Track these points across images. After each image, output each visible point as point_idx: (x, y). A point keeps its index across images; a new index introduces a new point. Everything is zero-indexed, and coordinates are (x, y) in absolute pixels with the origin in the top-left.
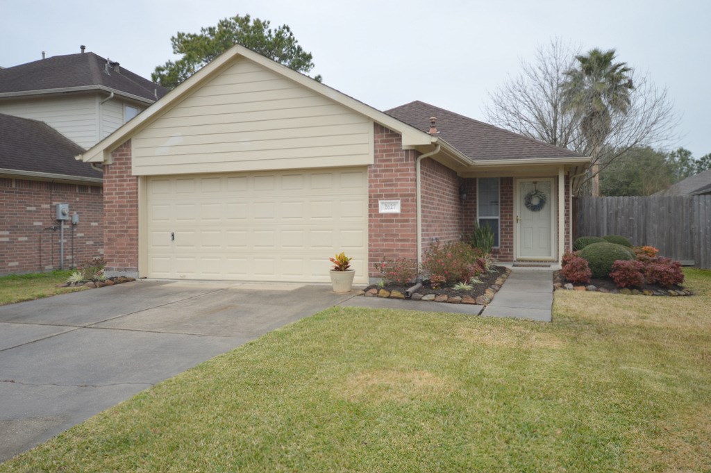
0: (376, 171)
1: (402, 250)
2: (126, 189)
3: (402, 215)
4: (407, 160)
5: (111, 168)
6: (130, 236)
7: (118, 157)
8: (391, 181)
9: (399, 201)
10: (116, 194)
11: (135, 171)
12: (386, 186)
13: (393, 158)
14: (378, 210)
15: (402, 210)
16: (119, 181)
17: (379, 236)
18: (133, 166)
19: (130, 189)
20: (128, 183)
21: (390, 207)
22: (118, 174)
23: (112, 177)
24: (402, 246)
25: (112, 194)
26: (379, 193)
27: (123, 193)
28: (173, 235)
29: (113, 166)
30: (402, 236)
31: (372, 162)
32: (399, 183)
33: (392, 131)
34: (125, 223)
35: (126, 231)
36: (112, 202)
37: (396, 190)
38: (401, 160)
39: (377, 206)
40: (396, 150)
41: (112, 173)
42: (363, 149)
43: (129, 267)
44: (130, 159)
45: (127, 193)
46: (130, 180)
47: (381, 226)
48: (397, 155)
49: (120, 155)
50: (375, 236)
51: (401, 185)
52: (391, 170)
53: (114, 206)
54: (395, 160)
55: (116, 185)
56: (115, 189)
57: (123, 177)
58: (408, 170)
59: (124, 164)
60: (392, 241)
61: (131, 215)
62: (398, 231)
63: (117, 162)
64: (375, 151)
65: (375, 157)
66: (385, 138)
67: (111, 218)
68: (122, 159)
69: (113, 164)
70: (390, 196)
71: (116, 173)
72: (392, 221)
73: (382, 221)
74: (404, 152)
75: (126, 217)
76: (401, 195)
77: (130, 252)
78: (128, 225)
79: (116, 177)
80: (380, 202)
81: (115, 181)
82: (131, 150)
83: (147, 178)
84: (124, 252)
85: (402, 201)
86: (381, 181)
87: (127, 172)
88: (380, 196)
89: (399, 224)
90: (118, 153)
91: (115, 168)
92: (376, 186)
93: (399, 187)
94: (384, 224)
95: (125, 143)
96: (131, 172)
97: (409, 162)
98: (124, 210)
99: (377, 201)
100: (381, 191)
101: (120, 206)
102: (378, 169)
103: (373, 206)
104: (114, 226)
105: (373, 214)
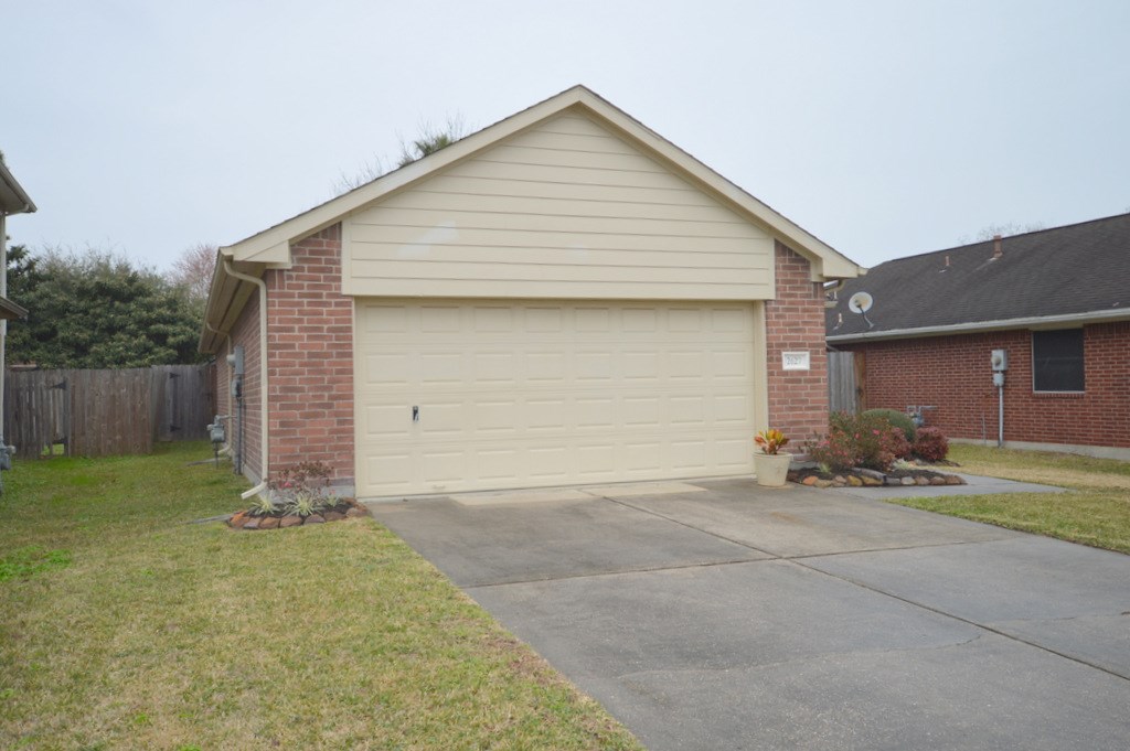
0: (776, 310)
1: (813, 422)
2: (327, 322)
3: (812, 373)
4: (816, 296)
5: (290, 278)
6: (336, 414)
7: (307, 256)
8: (797, 324)
9: (808, 354)
10: (301, 330)
11: (349, 287)
12: (791, 331)
13: (799, 293)
14: (781, 366)
15: (811, 365)
16: (310, 304)
17: (785, 402)
18: (345, 275)
19: (337, 321)
20: (333, 308)
21: (797, 362)
22: (305, 291)
23: (292, 296)
24: (814, 416)
25: (291, 330)
26: (782, 341)
27: (320, 329)
28: (415, 412)
29: (294, 274)
30: (813, 402)
31: (772, 297)
32: (807, 328)
33: (796, 255)
34: (328, 388)
35: (329, 406)
36: (293, 346)
37: (804, 338)
38: (808, 296)
39: (780, 360)
40: (803, 282)
41: (290, 287)
42: (758, 275)
43: (336, 477)
44: (338, 262)
45: (329, 330)
46: (337, 304)
47: (787, 388)
48: (804, 289)
49: (312, 252)
50: (779, 402)
51: (811, 331)
52: (797, 310)
53: (299, 355)
54: (802, 296)
55: (301, 312)
56: (300, 321)
57: (320, 296)
58: (816, 310)
59: (322, 270)
60: (801, 409)
61: (340, 372)
62: (808, 395)
63: (306, 266)
64: (777, 281)
65: (777, 289)
66: (787, 264)
67: (288, 380)
68: (319, 261)
69: (294, 269)
70: (797, 346)
71: (301, 287)
72: (799, 381)
73: (787, 381)
74: (812, 286)
75: (326, 377)
76: (811, 345)
77: (336, 448)
78: (334, 393)
79: (301, 296)
80: (784, 353)
81: (299, 304)
82: (340, 246)
84: (323, 449)
85: (811, 354)
86: (784, 324)
87: (330, 287)
88: (783, 346)
89: (809, 385)
90: (307, 249)
91: (298, 278)
92: (778, 331)
93: (807, 334)
94: (790, 385)
96: (339, 288)
97: (819, 299)
98: (322, 364)
99: (780, 354)
100: (785, 338)
101: (311, 355)
102: (781, 307)
103: (773, 357)
104: (298, 395)
105: (776, 371)
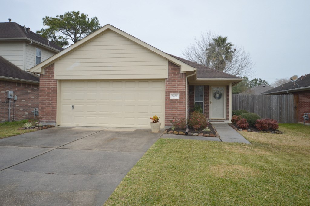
0: (169, 81)
1: (180, 115)
2: (51, 85)
3: (180, 100)
4: (182, 77)
5: (44, 76)
6: (52, 106)
7: (48, 71)
8: (175, 85)
9: (179, 94)
10: (46, 87)
11: (56, 77)
12: (173, 87)
13: (176, 76)
14: (169, 98)
15: (180, 98)
16: (48, 81)
17: (170, 108)
18: (55, 75)
19: (53, 85)
20: (52, 82)
21: (175, 97)
22: (47, 79)
23: (44, 80)
24: (180, 113)
25: (44, 87)
26: (170, 90)
27: (50, 87)
28: (73, 107)
29: (45, 75)
30: (180, 109)
31: (167, 77)
32: (179, 86)
33: (176, 65)
34: (51, 100)
35: (51, 104)
36: (44, 91)
37: (178, 90)
38: (180, 77)
39: (169, 96)
40: (178, 73)
41: (44, 78)
42: (163, 72)
43: (52, 120)
44: (54, 72)
45: (52, 87)
46: (53, 82)
47: (171, 104)
48: (178, 75)
49: (48, 70)
50: (168, 108)
51: (180, 87)
52: (176, 81)
53: (45, 93)
54: (177, 77)
55: (46, 83)
56: (46, 85)
57: (50, 80)
58: (183, 81)
59: (50, 74)
60: (176, 110)
61: (53, 97)
62: (178, 106)
63: (47, 73)
64: (169, 73)
65: (169, 75)
66: (173, 68)
67: (43, 98)
68: (50, 72)
69: (45, 74)
70: (175, 92)
71: (46, 78)
72: (175, 102)
73: (171, 102)
74: (181, 74)
75: (51, 98)
76: (180, 92)
77: (52, 114)
78: (52, 101)
79: (46, 80)
80: (170, 94)
81: (46, 82)
82: (54, 68)
83: (61, 81)
84: (49, 114)
85: (180, 94)
86: (171, 85)
87: (52, 78)
88: (170, 92)
89: (179, 104)
90: (48, 69)
91: (46, 76)
92: (168, 88)
93: (179, 88)
94: (172, 103)
95: (51, 65)
96: (54, 78)
97: (183, 78)
98: (50, 95)
99: (169, 94)
100: (171, 90)
101: (48, 93)
102: (170, 80)
103: (167, 96)
104: (45, 102)
105: (167, 99)
